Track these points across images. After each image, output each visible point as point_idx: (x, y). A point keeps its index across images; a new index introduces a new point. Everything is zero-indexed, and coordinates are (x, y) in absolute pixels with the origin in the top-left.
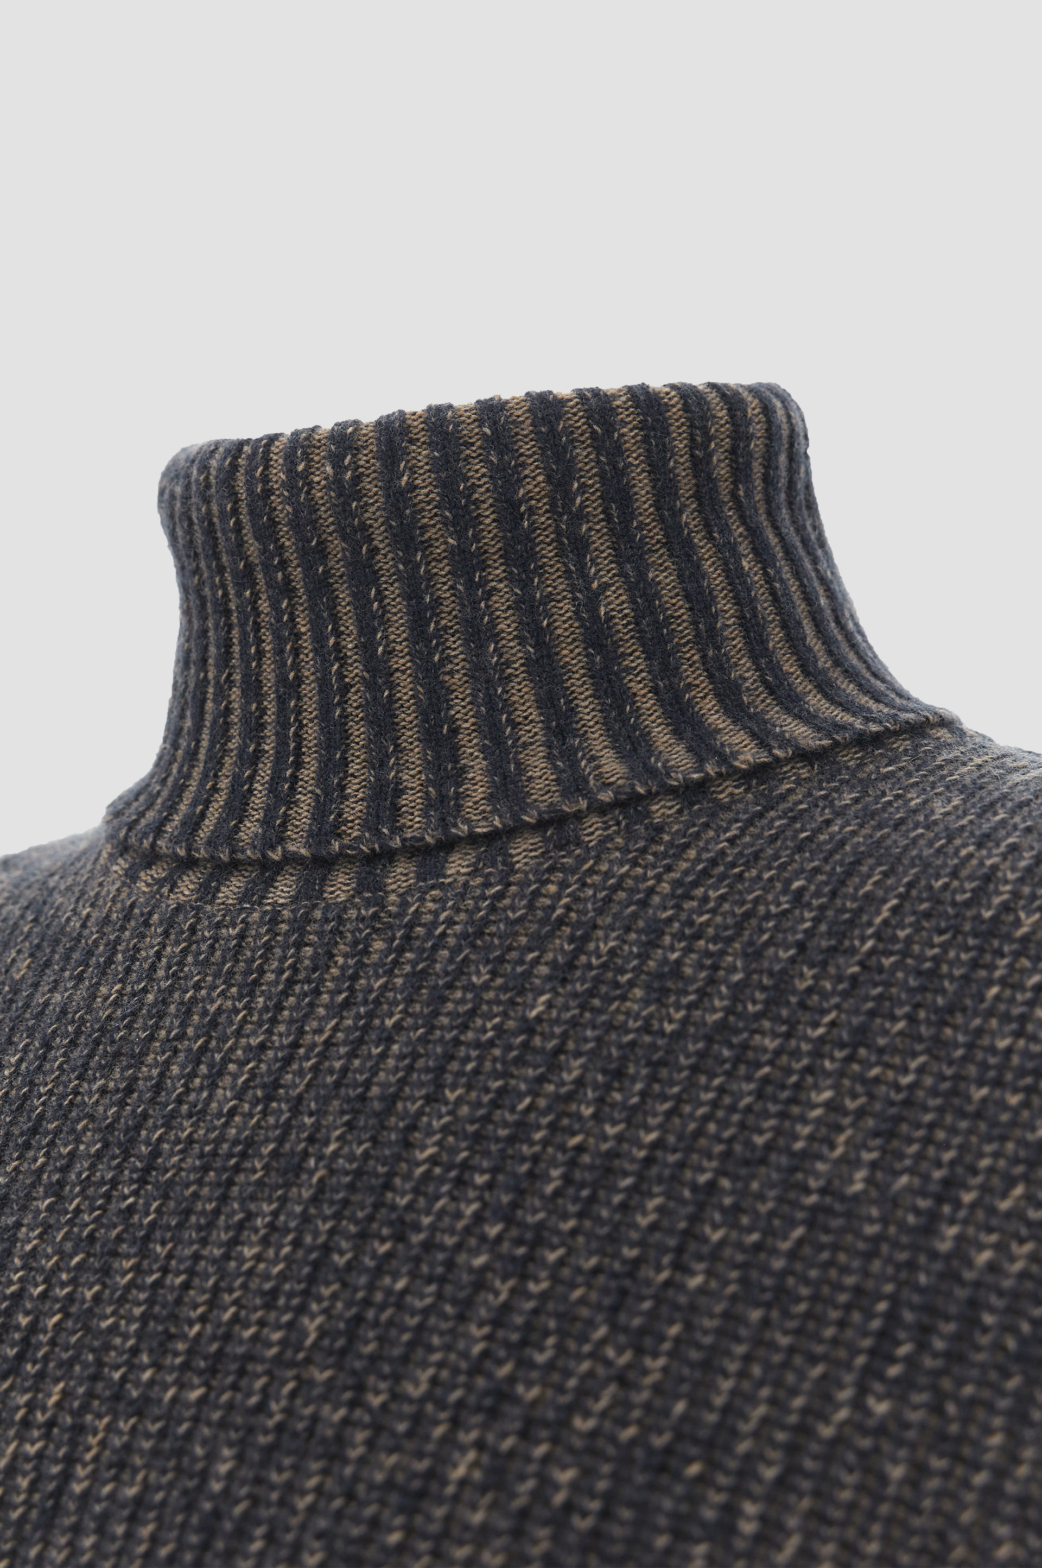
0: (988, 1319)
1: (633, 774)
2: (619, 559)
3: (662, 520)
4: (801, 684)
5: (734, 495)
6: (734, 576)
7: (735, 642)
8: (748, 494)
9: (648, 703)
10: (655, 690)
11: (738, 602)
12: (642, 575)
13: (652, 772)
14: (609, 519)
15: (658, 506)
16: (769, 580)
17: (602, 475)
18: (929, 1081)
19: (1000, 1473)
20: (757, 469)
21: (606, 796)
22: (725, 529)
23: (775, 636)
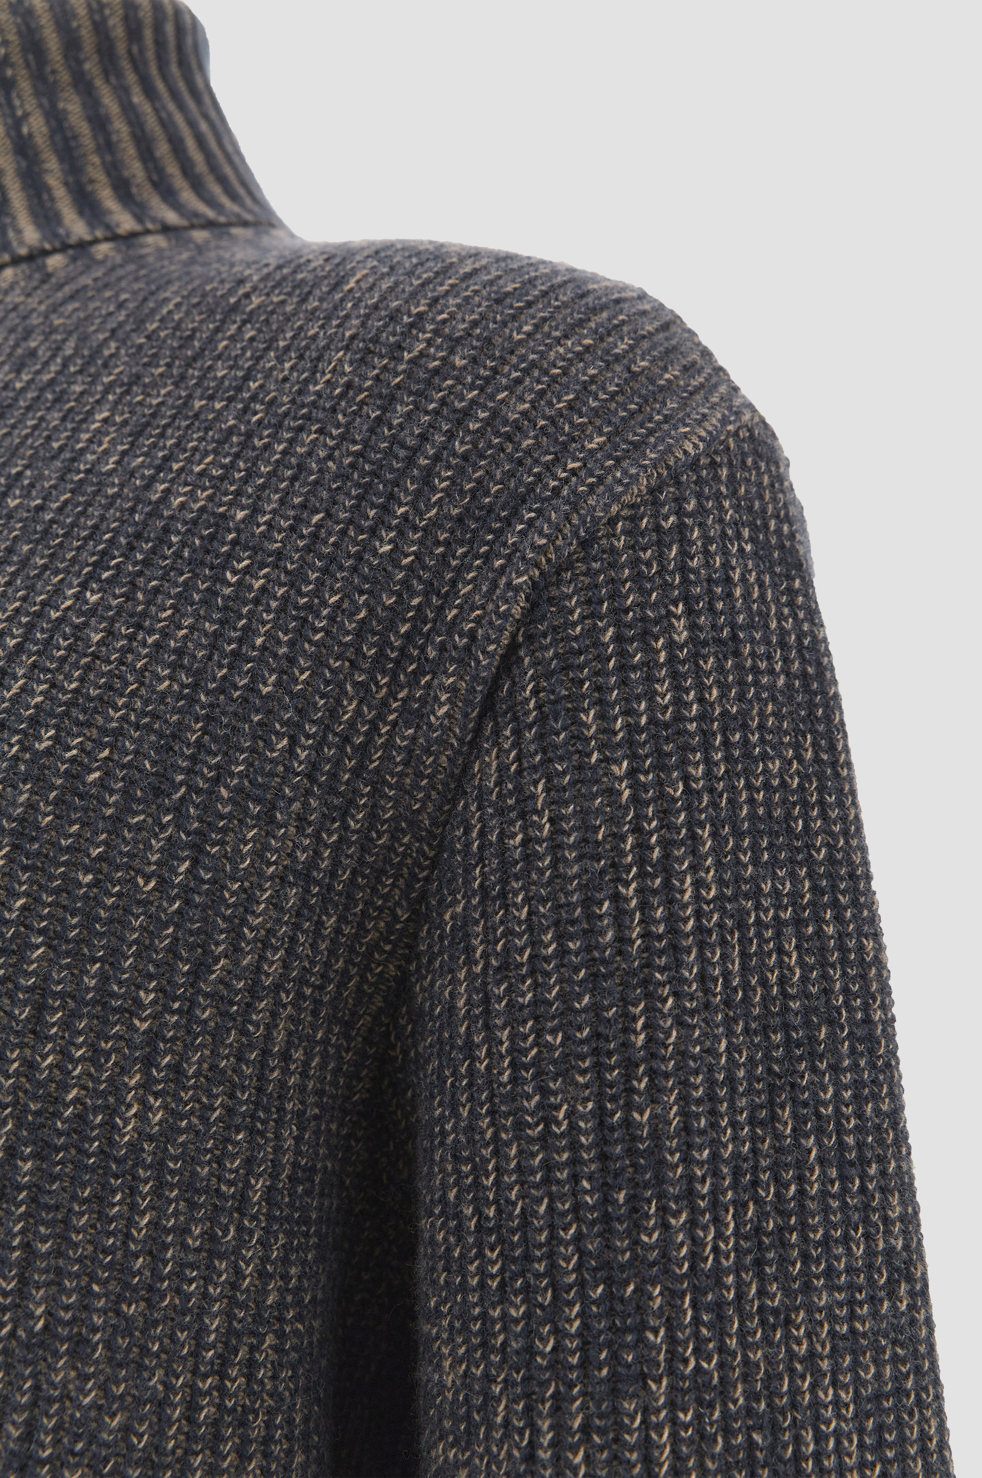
0: (174, 539)
1: (44, 238)
2: (37, 94)
3: (69, 67)
4: (179, 182)
5: (129, 52)
6: (128, 109)
7: (129, 151)
8: (142, 51)
9: (60, 192)
10: (66, 184)
11: (130, 123)
12: (53, 105)
13: (56, 235)
14: (28, 65)
15: (66, 57)
16: (156, 111)
17: (19, 32)
18: (170, 401)
19: (165, 634)
20: (148, 34)
21: (23, 251)
22: (120, 75)
23: (163, 149)
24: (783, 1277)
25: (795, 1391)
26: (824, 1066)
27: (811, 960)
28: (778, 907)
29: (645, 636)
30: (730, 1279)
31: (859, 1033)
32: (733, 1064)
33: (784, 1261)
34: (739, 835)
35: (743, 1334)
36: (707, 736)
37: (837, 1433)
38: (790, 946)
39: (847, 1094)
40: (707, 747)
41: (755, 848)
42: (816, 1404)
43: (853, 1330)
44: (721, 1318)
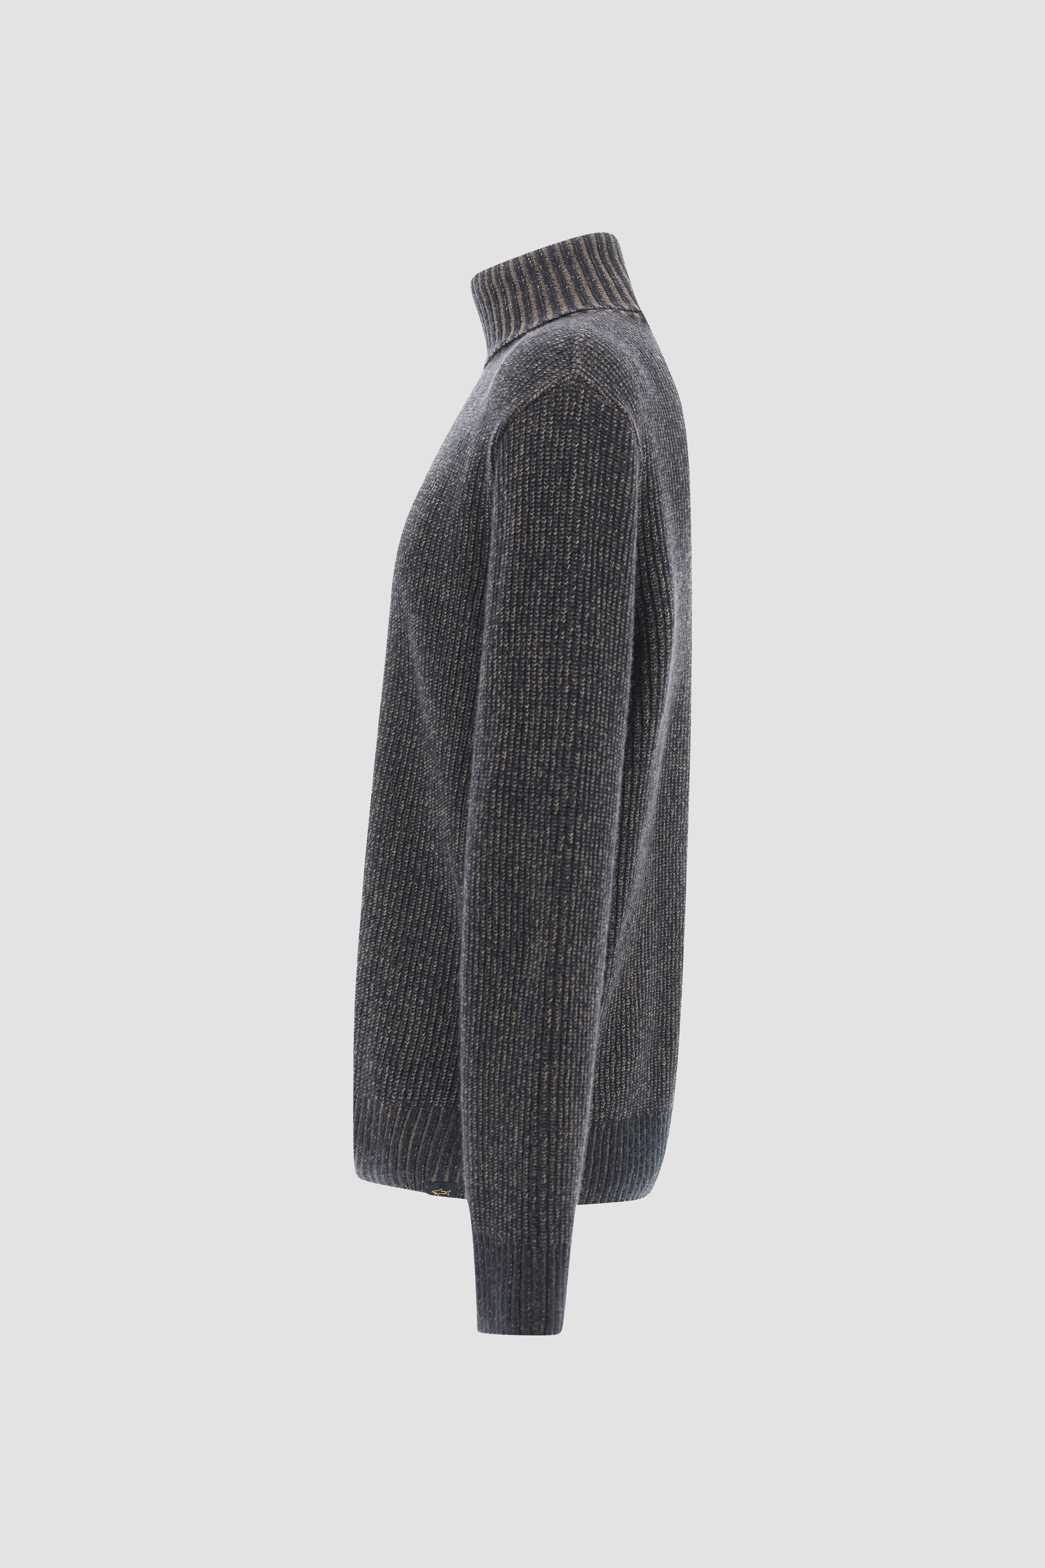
24: (527, 626)
25: (526, 654)
26: (547, 571)
27: (548, 542)
28: (541, 527)
29: (514, 455)
30: (513, 625)
31: (560, 562)
32: (520, 569)
33: (528, 622)
34: (530, 508)
35: (515, 639)
36: (524, 480)
37: (537, 666)
38: (543, 538)
39: (552, 579)
40: (524, 483)
41: (536, 511)
42: (532, 658)
43: (544, 641)
44: (509, 634)
